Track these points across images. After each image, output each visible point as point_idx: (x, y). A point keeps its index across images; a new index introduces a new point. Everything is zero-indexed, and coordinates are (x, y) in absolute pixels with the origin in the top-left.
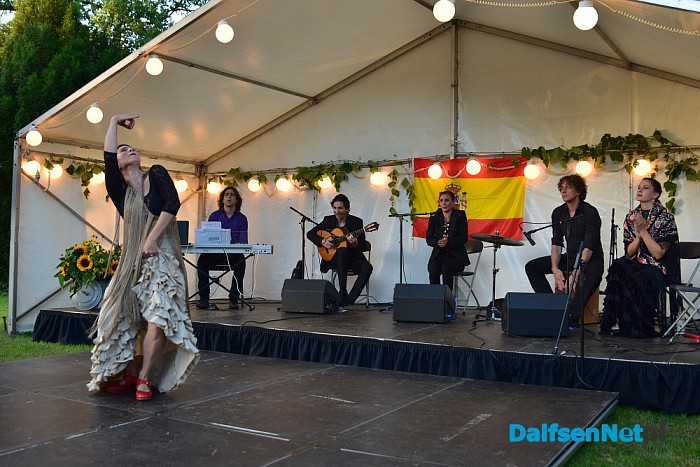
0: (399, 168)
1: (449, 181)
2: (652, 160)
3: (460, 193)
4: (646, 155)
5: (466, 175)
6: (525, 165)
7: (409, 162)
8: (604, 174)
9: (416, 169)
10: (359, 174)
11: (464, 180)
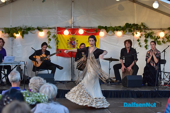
0: (50, 30)
1: (72, 36)
2: (140, 32)
3: (75, 41)
4: (139, 30)
5: (78, 34)
6: (100, 32)
7: (55, 28)
8: (125, 36)
9: (57, 31)
10: (33, 32)
11: (77, 36)
